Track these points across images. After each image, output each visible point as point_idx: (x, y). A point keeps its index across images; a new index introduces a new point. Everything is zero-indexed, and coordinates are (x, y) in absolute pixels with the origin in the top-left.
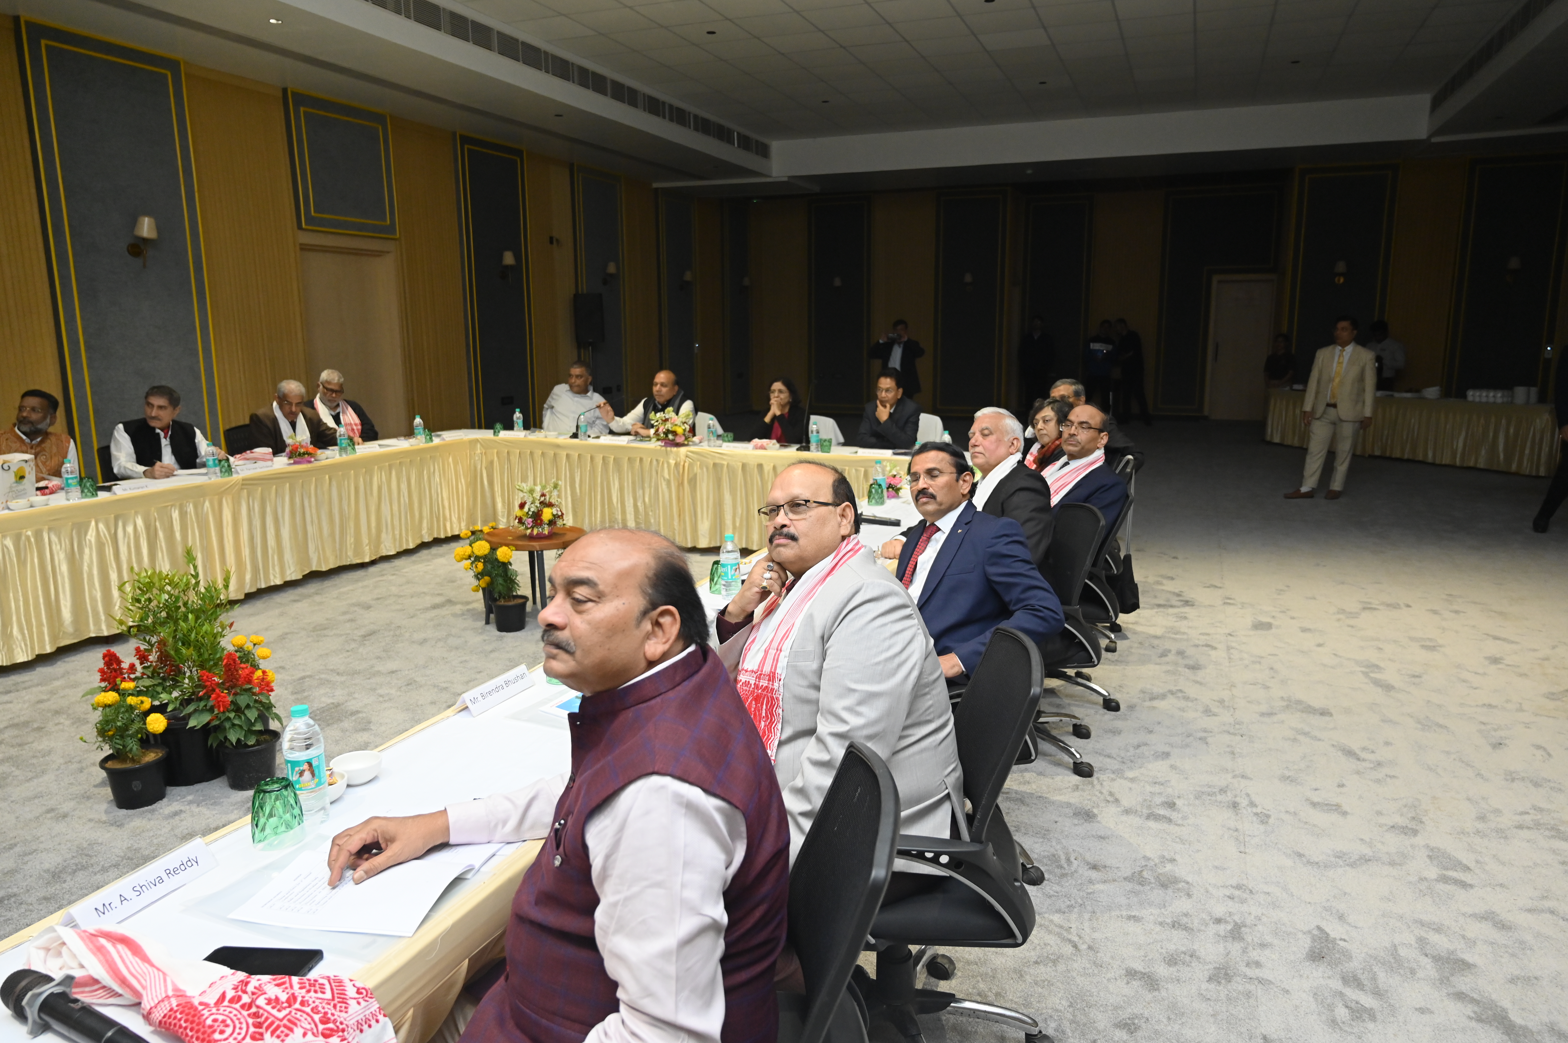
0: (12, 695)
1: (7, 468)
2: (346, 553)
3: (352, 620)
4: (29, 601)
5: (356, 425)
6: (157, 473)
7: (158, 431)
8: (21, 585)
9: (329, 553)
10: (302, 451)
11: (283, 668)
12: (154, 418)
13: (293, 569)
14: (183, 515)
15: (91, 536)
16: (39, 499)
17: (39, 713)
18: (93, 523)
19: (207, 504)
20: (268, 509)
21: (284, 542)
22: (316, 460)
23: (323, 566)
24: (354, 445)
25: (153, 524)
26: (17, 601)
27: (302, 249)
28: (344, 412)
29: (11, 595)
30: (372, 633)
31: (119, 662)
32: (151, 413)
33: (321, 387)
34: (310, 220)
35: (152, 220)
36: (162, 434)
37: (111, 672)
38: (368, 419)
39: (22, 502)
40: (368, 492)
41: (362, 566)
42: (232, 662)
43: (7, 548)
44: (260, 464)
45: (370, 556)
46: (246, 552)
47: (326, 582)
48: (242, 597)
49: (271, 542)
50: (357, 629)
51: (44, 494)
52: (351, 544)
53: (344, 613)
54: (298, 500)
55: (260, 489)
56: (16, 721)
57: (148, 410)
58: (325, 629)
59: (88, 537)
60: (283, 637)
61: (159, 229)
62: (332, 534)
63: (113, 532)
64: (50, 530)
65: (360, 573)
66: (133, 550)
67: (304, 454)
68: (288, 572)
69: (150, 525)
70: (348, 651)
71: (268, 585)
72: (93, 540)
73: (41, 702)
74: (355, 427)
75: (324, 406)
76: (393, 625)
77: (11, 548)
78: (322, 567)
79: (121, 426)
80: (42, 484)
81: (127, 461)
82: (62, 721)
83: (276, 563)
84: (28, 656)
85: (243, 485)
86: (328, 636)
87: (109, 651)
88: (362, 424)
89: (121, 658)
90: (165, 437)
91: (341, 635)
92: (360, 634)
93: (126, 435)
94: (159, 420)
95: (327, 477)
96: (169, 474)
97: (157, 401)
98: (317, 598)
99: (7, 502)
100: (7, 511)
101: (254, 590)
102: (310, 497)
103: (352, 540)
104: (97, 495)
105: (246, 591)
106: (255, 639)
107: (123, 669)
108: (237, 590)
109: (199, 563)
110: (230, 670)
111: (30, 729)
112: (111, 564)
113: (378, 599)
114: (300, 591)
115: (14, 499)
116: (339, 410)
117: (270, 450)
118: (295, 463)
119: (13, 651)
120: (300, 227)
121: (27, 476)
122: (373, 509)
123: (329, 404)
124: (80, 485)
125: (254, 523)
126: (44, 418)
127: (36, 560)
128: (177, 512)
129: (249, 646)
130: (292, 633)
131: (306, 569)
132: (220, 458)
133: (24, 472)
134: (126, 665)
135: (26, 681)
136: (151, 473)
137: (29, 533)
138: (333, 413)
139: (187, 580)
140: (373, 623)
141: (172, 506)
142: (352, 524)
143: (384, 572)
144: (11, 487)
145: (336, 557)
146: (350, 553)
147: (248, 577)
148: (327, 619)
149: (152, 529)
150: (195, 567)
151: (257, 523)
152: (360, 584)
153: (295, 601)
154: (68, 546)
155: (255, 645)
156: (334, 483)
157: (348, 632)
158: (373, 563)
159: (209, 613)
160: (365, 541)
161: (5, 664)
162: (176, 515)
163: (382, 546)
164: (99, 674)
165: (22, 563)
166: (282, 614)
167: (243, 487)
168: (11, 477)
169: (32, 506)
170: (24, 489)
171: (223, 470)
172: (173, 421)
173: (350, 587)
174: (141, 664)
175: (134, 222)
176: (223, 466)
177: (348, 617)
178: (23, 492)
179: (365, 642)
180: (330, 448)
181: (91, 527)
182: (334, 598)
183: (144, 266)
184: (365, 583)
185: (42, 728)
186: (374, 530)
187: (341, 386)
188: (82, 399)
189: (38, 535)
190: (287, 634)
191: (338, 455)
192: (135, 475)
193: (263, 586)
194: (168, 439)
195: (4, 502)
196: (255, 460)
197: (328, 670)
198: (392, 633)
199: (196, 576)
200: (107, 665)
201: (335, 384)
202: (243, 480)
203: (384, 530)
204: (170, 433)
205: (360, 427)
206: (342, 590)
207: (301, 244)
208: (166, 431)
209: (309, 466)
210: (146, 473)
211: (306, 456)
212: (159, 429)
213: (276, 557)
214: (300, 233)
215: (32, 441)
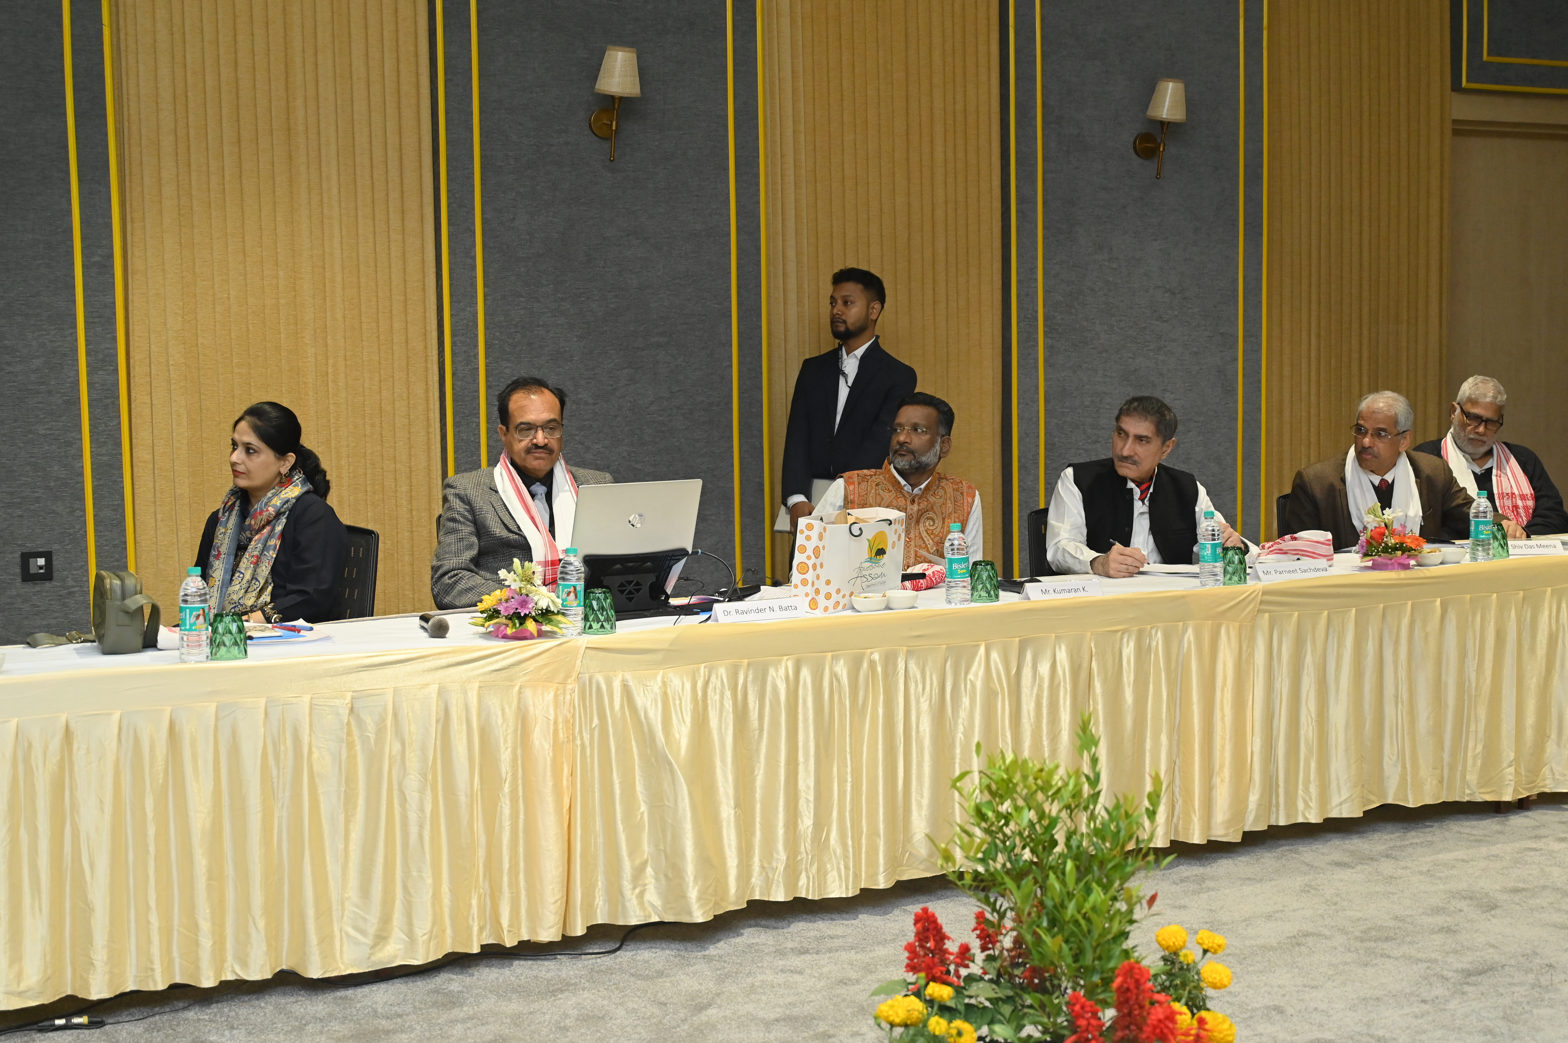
0: (808, 957)
1: (857, 533)
2: (1463, 776)
3: (1448, 930)
4: (862, 786)
5: (1523, 497)
6: (1113, 566)
7: (1131, 485)
8: (851, 752)
9: (1425, 772)
10: (1392, 541)
11: (1279, 1010)
12: (1125, 459)
13: (1345, 795)
14: (1142, 652)
15: (976, 673)
16: (904, 595)
17: (835, 1005)
18: (982, 650)
19: (1190, 634)
20: (1309, 659)
21: (1333, 734)
22: (1419, 565)
23: (1410, 798)
24: (1504, 537)
25: (1085, 664)
26: (842, 782)
27: (1456, 133)
28: (1500, 467)
29: (835, 769)
30: (1485, 970)
31: (941, 937)
32: (1122, 449)
33: (1458, 411)
34: (1479, 70)
35: (1181, 86)
36: (1137, 492)
37: (926, 955)
38: (1552, 487)
39: (876, 598)
40: (1526, 646)
41: (1497, 809)
42: (1132, 986)
43: (838, 681)
44: (1306, 562)
45: (1515, 790)
46: (1255, 744)
47: (1413, 833)
48: (1238, 839)
49: (1308, 729)
50: (1455, 952)
51: (917, 589)
52: (1475, 757)
53: (1437, 911)
54: (1371, 648)
55: (1296, 614)
56: (796, 1011)
57: (1119, 443)
58: (1387, 939)
59: (971, 676)
60: (1297, 941)
61: (1190, 104)
62: (1437, 730)
63: (1014, 671)
64: (909, 653)
65: (1489, 825)
66: (1045, 711)
67: (1395, 549)
68: (1335, 800)
69: (1080, 666)
70: (1424, 1001)
71: (1293, 822)
72: (979, 684)
73: (843, 982)
74: (1520, 503)
75: (1460, 454)
76: (1538, 960)
77: (845, 680)
78: (1408, 801)
79: (1070, 471)
80: (917, 569)
81: (1070, 540)
82: (865, 1029)
83: (1313, 776)
84: (847, 888)
85: (1262, 602)
86: (1389, 957)
87: (925, 910)
88: (1537, 498)
89: (946, 929)
90: (1142, 499)
91: (1419, 961)
92: (1460, 966)
93: (1076, 490)
94: (1135, 463)
95: (1438, 602)
96: (1135, 571)
97: (1137, 426)
98: (1387, 867)
99: (851, 594)
100: (849, 613)
101: (1262, 827)
102: (1397, 642)
103: (1479, 748)
104: (997, 596)
105: (1247, 829)
106: (1208, 938)
107: (946, 951)
108: (1229, 823)
109: (1102, 751)
110: (1127, 1001)
111: (812, 1033)
112: (1004, 735)
113: (1516, 891)
114: (1356, 844)
115: (864, 590)
116: (1492, 463)
117: (1329, 536)
118: (1374, 567)
119: (826, 874)
120: (1456, 87)
121: (888, 550)
122: (1532, 683)
123: (1470, 449)
124: (972, 576)
125: (1277, 685)
126: (931, 444)
127: (881, 711)
128: (1132, 644)
129: (1190, 955)
130: (1318, 935)
131: (1373, 798)
132: (1229, 544)
133: (885, 541)
134: (952, 947)
135: (837, 937)
136: (1103, 565)
137: (876, 657)
138: (1478, 470)
139: (1075, 786)
140: (1493, 946)
141: (1124, 632)
142: (1482, 712)
143: (1542, 832)
144: (860, 568)
145: (1441, 782)
146: (1472, 777)
147: (1254, 798)
148: (1396, 918)
149: (1084, 675)
150: (1094, 761)
151: (1283, 685)
152: (1484, 850)
153: (1339, 864)
154: (936, 690)
155: (1205, 951)
156: (1452, 617)
157: (1433, 956)
158: (1522, 805)
159: (1110, 865)
160: (1508, 754)
161: (810, 898)
162: (1129, 650)
163: (1546, 770)
164: (907, 954)
165: (858, 712)
166: (1307, 889)
167: (1263, 607)
168: (862, 548)
169: (888, 608)
170: (882, 575)
171: (1230, 569)
172: (1160, 466)
173: (1461, 854)
174: (984, 948)
175: (1149, 91)
176: (1231, 562)
177: (1440, 920)
178: (879, 579)
179: (1466, 988)
180: (1457, 542)
181: (978, 658)
182: (1421, 873)
183: (1158, 176)
184: (1495, 850)
185: (830, 1037)
186: (1529, 733)
187: (1500, 410)
188: (1030, 422)
189: (889, 660)
190: (1307, 935)
191: (1468, 556)
192: (1077, 567)
193: (1282, 822)
194: (1146, 502)
195: (848, 594)
196: (1299, 554)
197: (1372, 1036)
198: (1531, 978)
199: (1094, 781)
200: (920, 940)
201: (1486, 406)
202: (1265, 593)
203: (1554, 736)
204: (1151, 490)
205: (1531, 503)
206: (1443, 857)
207: (1455, 122)
208: (1144, 486)
209: (1403, 574)
210: (1096, 564)
211: (1399, 553)
212: (1133, 481)
213: (1313, 765)
214: (1457, 98)
215: (913, 486)
